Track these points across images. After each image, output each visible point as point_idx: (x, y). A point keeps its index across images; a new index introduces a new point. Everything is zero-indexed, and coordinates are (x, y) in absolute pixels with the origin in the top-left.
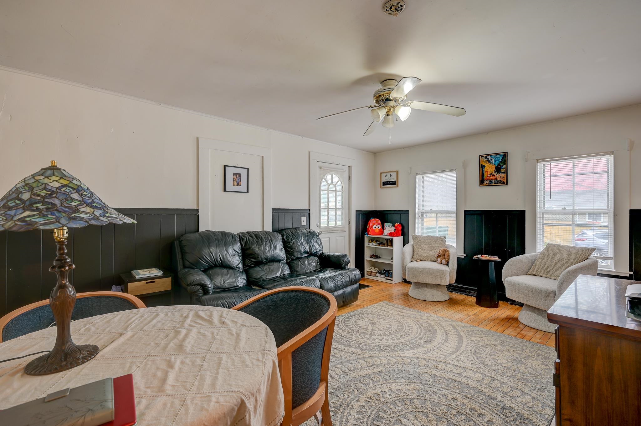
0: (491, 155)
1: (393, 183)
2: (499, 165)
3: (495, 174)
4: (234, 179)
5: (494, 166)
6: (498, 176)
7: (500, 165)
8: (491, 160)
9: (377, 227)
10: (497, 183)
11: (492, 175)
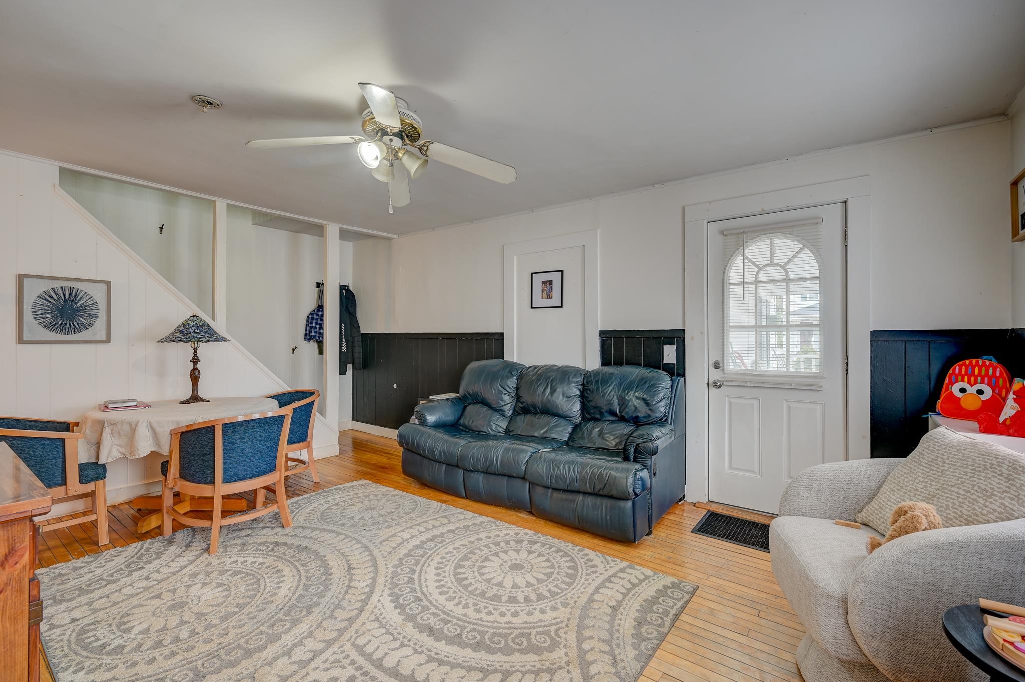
4: (542, 289)
9: (972, 390)
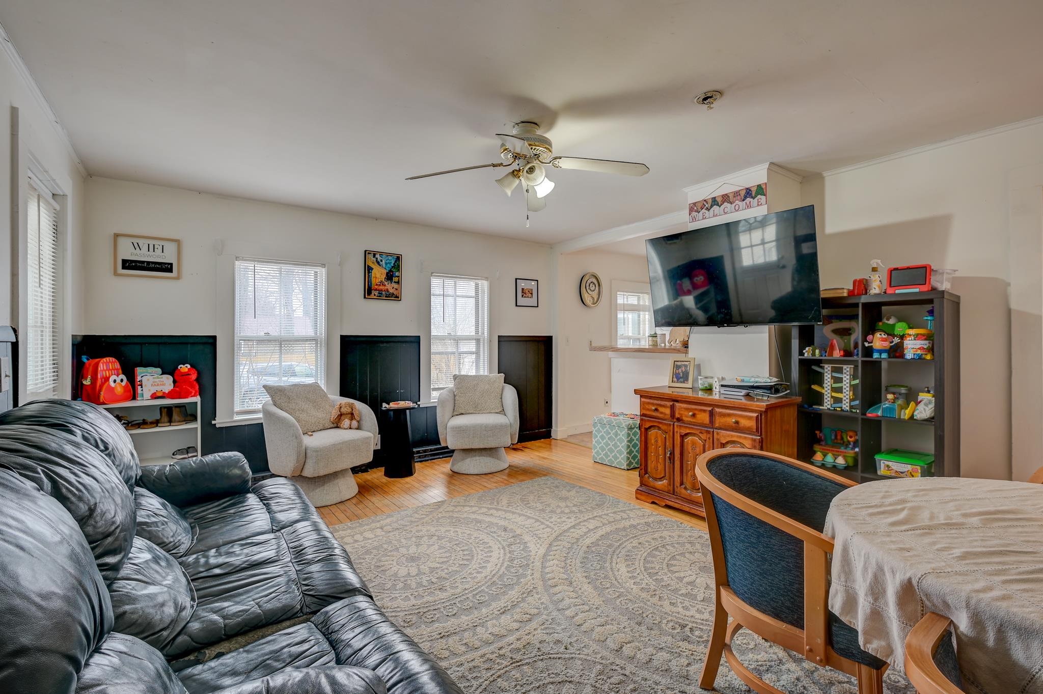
0: (381, 254)
1: (166, 268)
2: (390, 271)
3: (386, 283)
5: (385, 272)
6: (390, 287)
7: (393, 272)
8: (381, 261)
9: (118, 380)
10: (389, 297)
11: (382, 283)
